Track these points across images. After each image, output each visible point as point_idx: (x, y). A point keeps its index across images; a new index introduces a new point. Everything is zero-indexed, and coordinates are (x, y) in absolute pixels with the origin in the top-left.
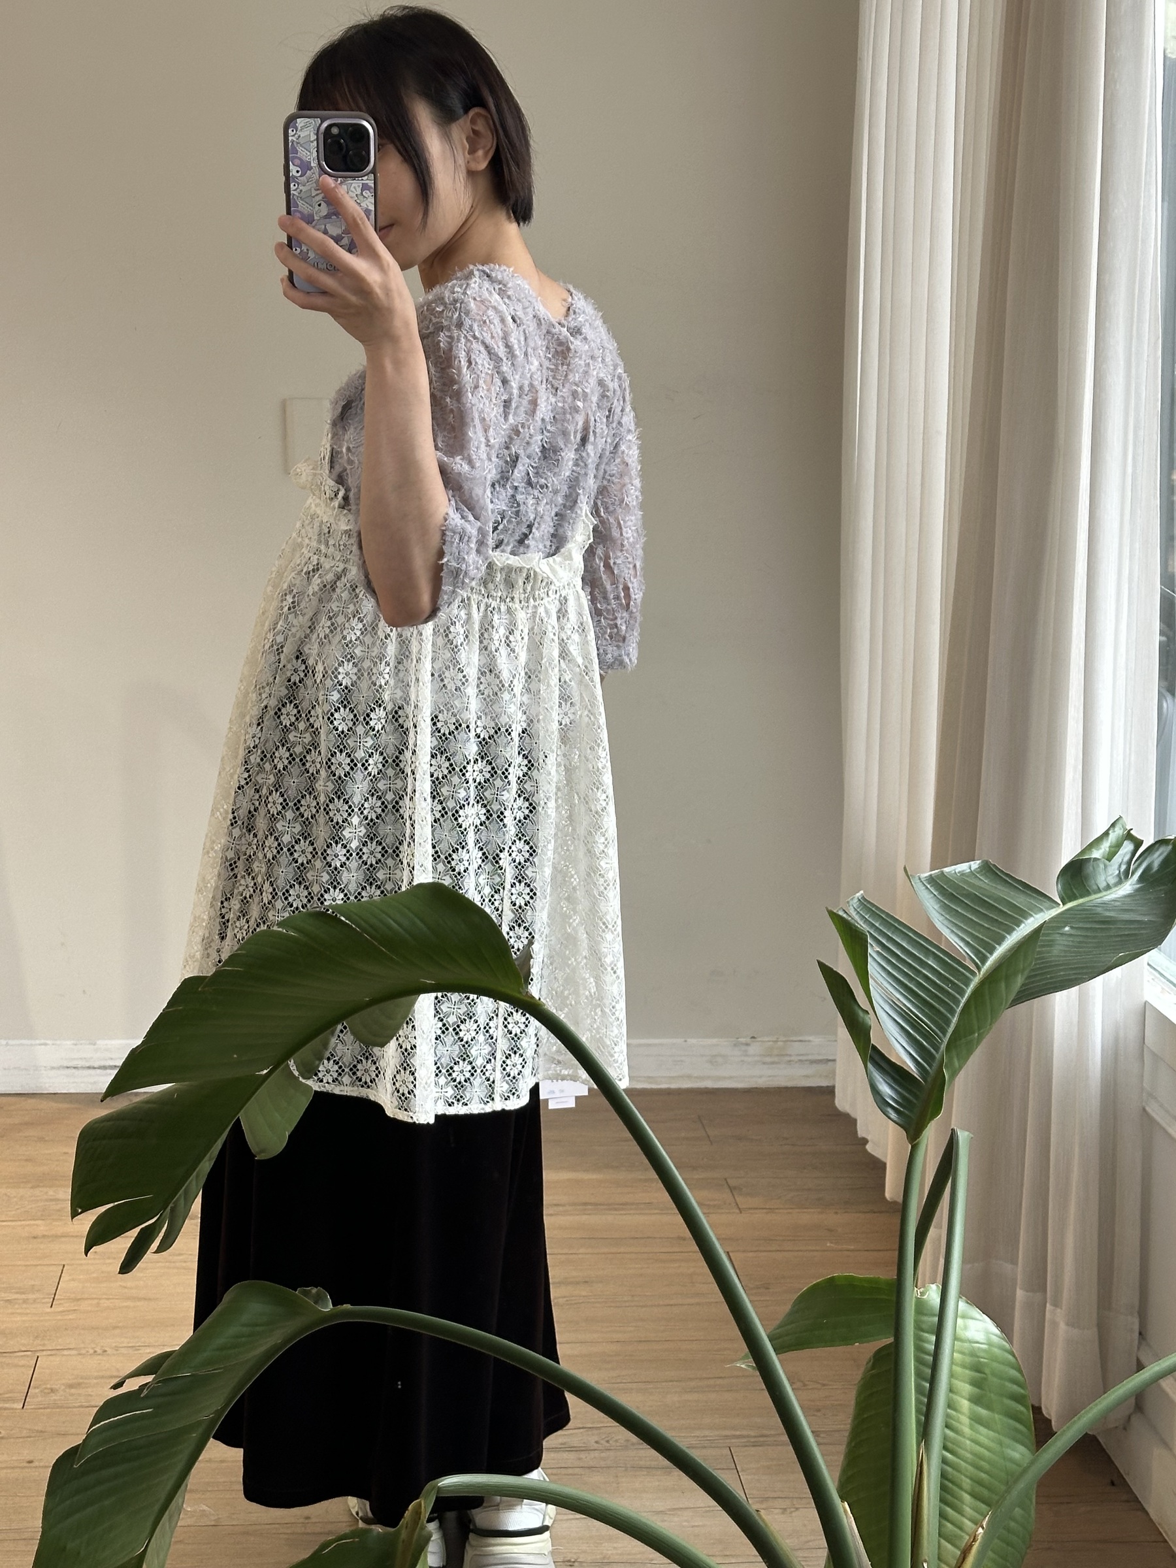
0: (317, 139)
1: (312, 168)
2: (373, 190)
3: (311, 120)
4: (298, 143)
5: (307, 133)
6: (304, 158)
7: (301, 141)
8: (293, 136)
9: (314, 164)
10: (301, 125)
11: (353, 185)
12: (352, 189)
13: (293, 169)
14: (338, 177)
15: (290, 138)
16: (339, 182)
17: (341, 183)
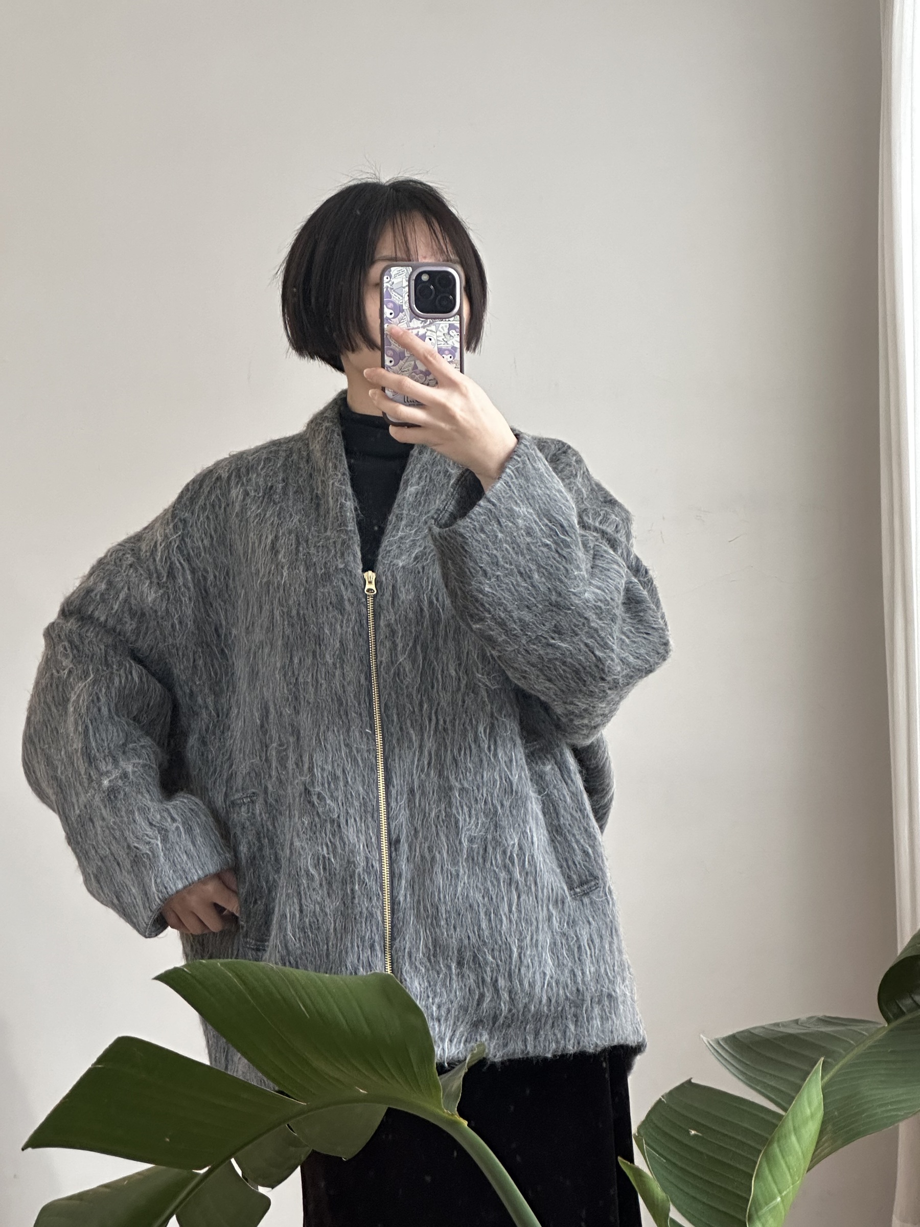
0: (409, 286)
1: (403, 311)
2: (458, 330)
3: (404, 269)
4: (392, 289)
5: (400, 280)
6: (397, 302)
7: (394, 287)
8: (388, 282)
9: (406, 307)
10: (396, 272)
11: (441, 325)
12: (440, 329)
13: (387, 312)
14: (427, 319)
15: (385, 285)
16: (428, 323)
17: (431, 323)
